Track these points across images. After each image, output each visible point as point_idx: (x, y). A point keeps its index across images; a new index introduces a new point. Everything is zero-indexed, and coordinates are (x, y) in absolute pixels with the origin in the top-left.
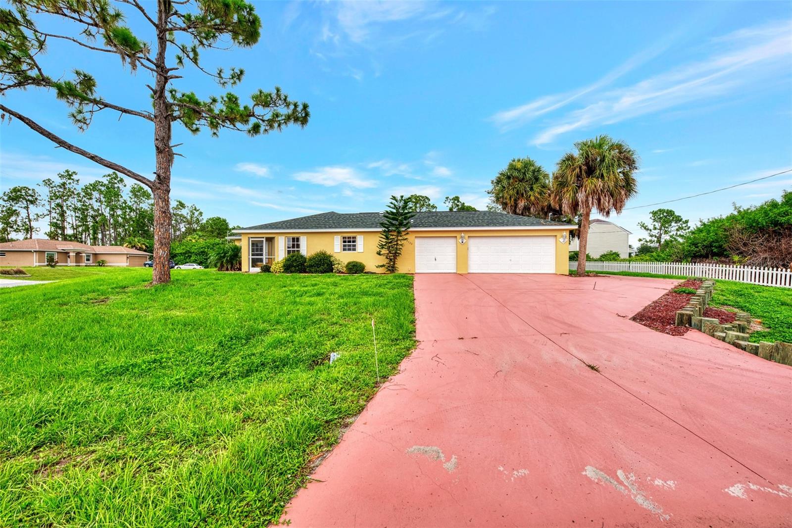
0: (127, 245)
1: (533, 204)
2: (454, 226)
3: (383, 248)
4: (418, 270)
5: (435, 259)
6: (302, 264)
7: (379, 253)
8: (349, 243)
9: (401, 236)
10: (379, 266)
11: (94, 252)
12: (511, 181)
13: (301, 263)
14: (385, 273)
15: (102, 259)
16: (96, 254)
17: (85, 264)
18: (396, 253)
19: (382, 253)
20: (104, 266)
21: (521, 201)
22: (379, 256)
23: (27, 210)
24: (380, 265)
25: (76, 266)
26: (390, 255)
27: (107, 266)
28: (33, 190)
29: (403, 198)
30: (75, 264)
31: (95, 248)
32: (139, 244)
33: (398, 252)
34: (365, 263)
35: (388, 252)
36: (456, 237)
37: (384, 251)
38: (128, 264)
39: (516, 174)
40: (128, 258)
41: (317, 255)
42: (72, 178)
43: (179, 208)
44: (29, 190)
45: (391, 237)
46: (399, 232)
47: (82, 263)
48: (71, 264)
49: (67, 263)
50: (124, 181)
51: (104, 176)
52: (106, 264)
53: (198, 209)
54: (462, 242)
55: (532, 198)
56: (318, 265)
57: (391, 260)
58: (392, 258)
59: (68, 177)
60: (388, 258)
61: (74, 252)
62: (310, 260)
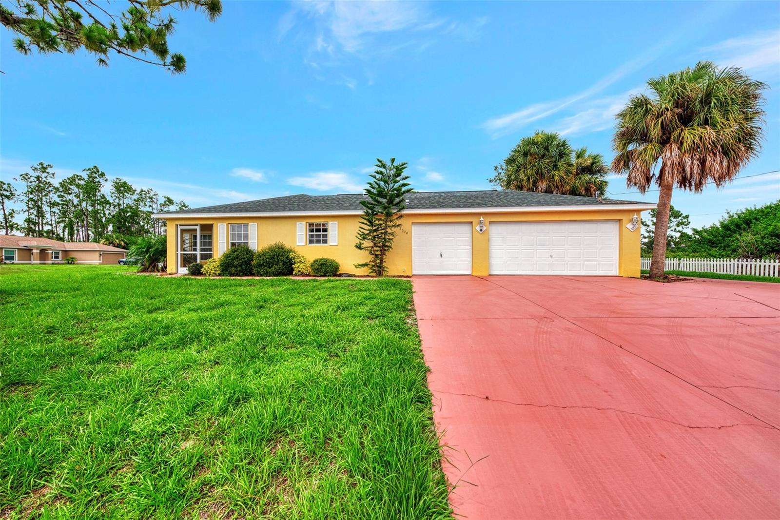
0: (105, 242)
1: (557, 187)
2: (469, 207)
3: (364, 238)
4: (415, 270)
5: (441, 255)
6: (248, 262)
7: (359, 247)
8: (318, 233)
9: (391, 221)
10: (359, 265)
11: (64, 249)
12: (529, 158)
13: (246, 262)
14: (368, 276)
15: (71, 257)
16: (66, 251)
17: (51, 262)
18: (384, 245)
19: (363, 246)
20: (74, 264)
21: (542, 182)
22: (359, 251)
23: (3, 206)
24: (361, 263)
25: (40, 264)
26: (375, 248)
27: (77, 264)
28: (9, 184)
29: (395, 164)
30: (39, 262)
31: (65, 245)
32: (117, 241)
33: (387, 244)
34: (339, 260)
35: (372, 244)
36: (472, 222)
37: (367, 244)
38: (101, 262)
39: (534, 149)
40: (100, 255)
41: (271, 249)
42: (47, 171)
43: (167, 204)
44: (4, 184)
45: (377, 222)
46: (389, 215)
47: (48, 261)
48: (34, 262)
49: (31, 261)
50: (104, 175)
51: (84, 170)
52: (76, 262)
53: (186, 205)
54: (481, 230)
55: (557, 178)
56: (269, 264)
57: (376, 256)
58: (379, 253)
59: (43, 170)
60: (372, 254)
61: (37, 249)
62: (259, 256)
